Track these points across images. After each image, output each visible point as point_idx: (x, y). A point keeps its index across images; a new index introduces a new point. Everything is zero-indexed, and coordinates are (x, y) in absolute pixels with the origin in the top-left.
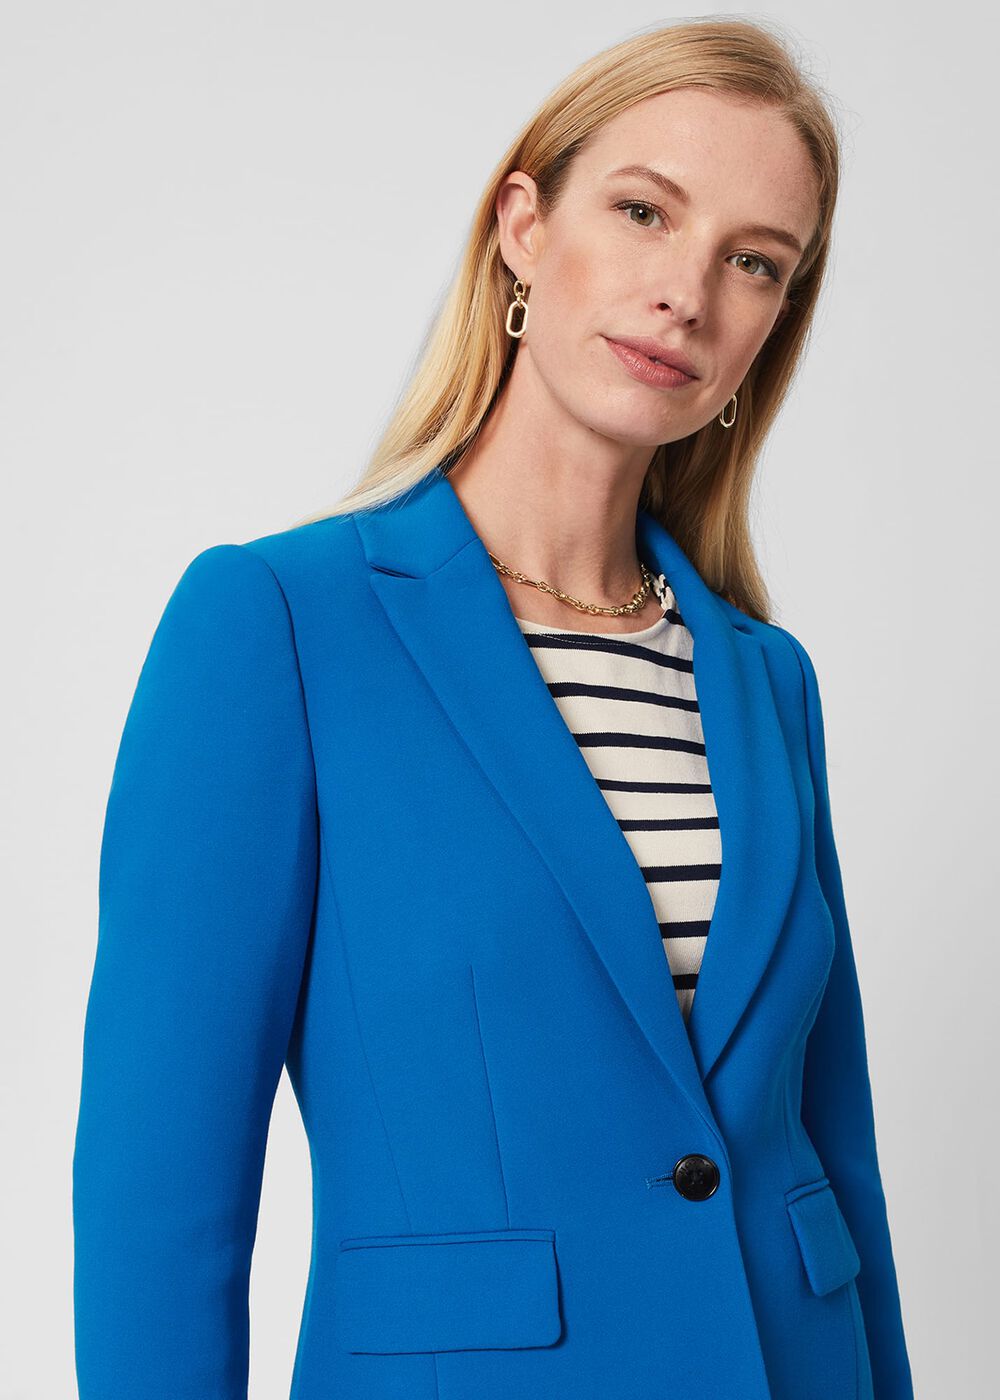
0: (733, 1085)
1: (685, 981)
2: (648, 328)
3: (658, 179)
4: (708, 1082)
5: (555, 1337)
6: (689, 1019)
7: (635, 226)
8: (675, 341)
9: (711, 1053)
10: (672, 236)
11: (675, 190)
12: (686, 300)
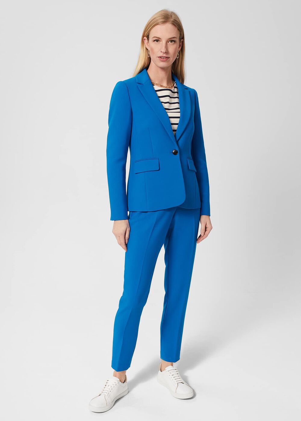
0: (180, 142)
1: (175, 131)
2: (161, 54)
3: (157, 37)
4: (177, 142)
5: (158, 169)
6: (175, 136)
7: (157, 43)
8: (165, 55)
9: (178, 138)
10: (161, 42)
11: (159, 38)
12: (164, 50)
